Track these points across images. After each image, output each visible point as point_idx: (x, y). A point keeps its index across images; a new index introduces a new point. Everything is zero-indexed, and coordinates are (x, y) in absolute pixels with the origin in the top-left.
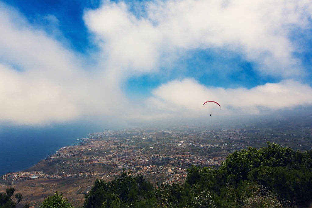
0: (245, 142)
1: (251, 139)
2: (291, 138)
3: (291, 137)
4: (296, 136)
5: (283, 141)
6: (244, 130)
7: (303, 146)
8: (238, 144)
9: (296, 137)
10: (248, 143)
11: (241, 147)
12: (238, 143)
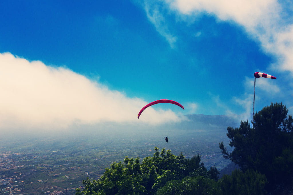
0: (15, 174)
1: (26, 168)
2: (79, 165)
3: (79, 163)
4: (84, 161)
5: (68, 170)
6: (17, 154)
7: (90, 175)
8: (3, 179)
9: (84, 163)
10: (20, 176)
11: (7, 184)
12: (4, 176)
